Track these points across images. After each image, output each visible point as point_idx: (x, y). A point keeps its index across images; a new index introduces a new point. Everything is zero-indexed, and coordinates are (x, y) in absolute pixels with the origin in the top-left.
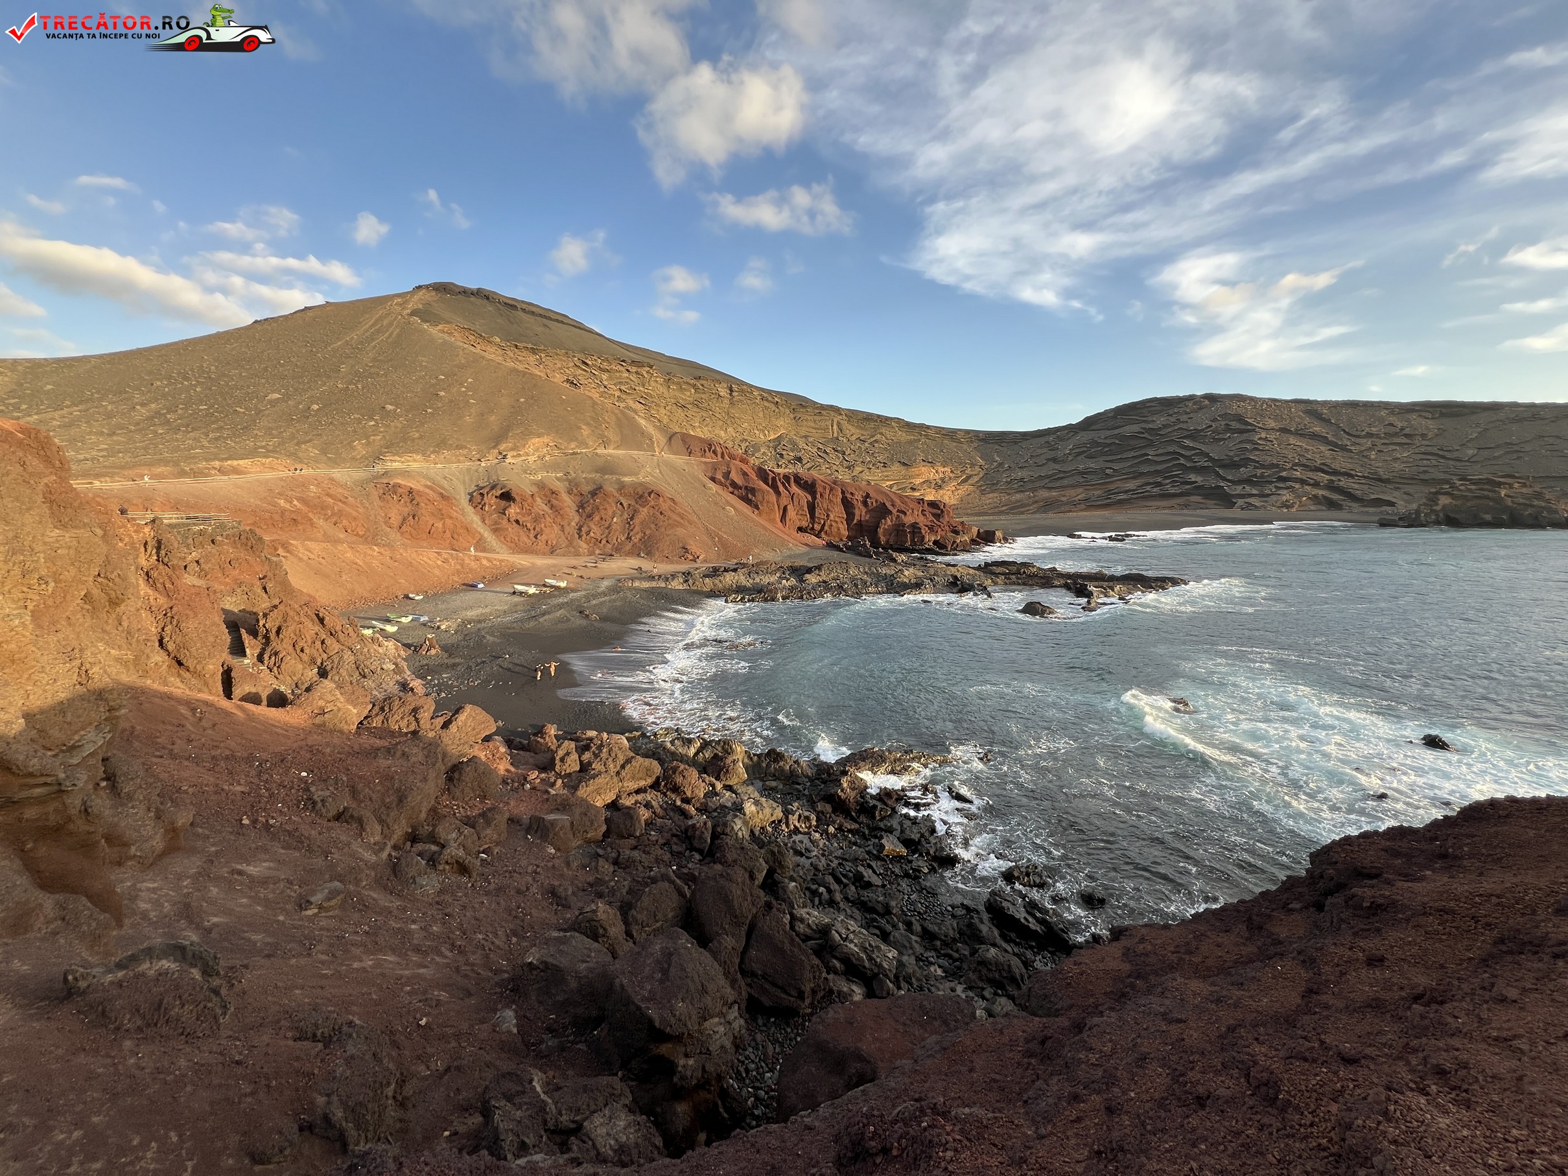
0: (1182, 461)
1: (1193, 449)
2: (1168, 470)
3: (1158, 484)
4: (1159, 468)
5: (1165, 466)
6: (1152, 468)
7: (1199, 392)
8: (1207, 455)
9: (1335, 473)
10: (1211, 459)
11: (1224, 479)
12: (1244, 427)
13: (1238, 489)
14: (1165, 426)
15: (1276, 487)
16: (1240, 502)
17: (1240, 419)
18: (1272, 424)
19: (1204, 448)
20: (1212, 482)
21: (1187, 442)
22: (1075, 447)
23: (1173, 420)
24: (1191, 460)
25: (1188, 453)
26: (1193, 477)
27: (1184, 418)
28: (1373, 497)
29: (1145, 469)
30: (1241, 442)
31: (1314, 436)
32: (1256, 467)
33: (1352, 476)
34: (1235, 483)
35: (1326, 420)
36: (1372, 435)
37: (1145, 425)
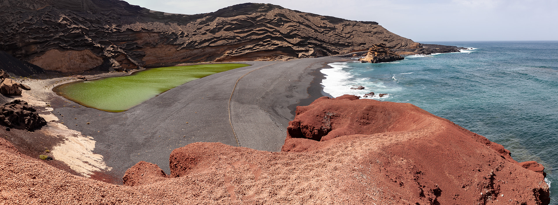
0: (269, 34)
2: (265, 38)
3: (262, 45)
4: (260, 37)
5: (262, 36)
6: (257, 37)
7: (266, 3)
8: (279, 31)
9: (320, 41)
10: (281, 33)
11: (290, 43)
12: (287, 20)
14: (258, 17)
15: (309, 47)
16: (300, 55)
17: (285, 17)
18: (295, 20)
19: (277, 28)
20: (285, 44)
21: (269, 25)
22: (218, 24)
23: (259, 14)
24: (273, 34)
25: (271, 30)
26: (277, 42)
27: (263, 14)
28: (333, 50)
30: (289, 26)
31: (307, 26)
33: (325, 42)
34: (295, 45)
35: (307, 20)
36: (321, 27)
37: (248, 16)
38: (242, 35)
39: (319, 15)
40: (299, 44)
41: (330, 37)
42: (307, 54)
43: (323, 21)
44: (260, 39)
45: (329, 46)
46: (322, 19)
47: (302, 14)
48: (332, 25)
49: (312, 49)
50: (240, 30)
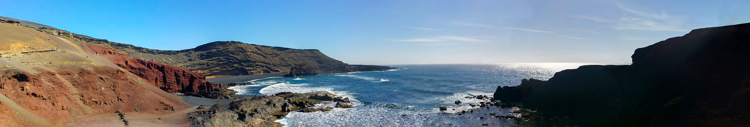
0: (231, 60)
1: (233, 57)
2: (227, 63)
3: (225, 67)
4: (225, 62)
6: (222, 62)
7: (230, 41)
8: (237, 58)
9: (266, 63)
10: (238, 60)
11: (244, 66)
12: (244, 51)
13: (248, 68)
14: (224, 50)
15: (256, 67)
17: (242, 49)
18: (250, 51)
19: (235, 56)
20: (240, 66)
21: (231, 55)
23: (225, 48)
24: (233, 60)
25: (231, 58)
26: (235, 65)
27: (228, 48)
28: (275, 69)
29: (221, 63)
30: (245, 55)
31: (259, 54)
32: (250, 62)
33: (270, 64)
34: (246, 66)
35: (260, 50)
36: (270, 54)
37: (217, 50)
38: (211, 62)
39: (270, 46)
40: (249, 66)
41: (277, 60)
42: (253, 71)
43: (272, 51)
44: (224, 64)
45: (273, 67)
46: (272, 49)
47: (257, 47)
48: (279, 52)
49: (258, 69)
50: (211, 59)
